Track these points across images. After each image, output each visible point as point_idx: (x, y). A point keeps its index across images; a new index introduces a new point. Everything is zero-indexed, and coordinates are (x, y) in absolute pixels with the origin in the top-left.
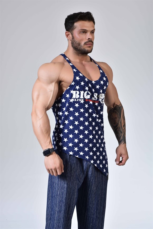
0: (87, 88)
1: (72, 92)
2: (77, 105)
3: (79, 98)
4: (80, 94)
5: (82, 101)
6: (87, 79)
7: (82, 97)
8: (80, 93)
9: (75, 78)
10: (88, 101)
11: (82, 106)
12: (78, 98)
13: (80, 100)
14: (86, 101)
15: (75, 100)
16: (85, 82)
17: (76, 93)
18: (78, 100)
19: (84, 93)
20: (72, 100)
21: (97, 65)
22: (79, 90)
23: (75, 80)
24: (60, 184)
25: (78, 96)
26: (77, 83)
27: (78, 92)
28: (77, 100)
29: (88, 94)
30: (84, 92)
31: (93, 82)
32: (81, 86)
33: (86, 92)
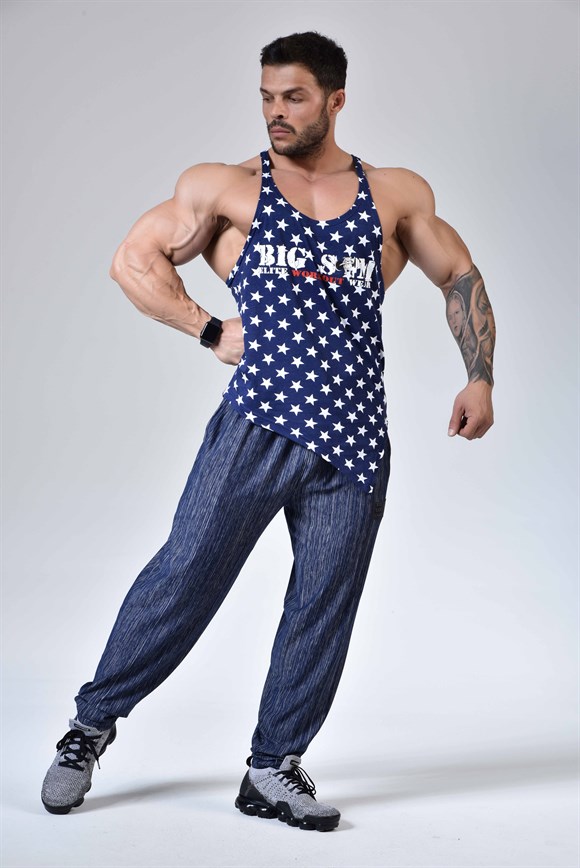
0: (296, 239)
1: (258, 248)
2: (270, 285)
3: (274, 265)
4: (275, 255)
5: (284, 275)
6: (300, 214)
7: (281, 262)
8: (276, 250)
9: (260, 208)
10: (301, 274)
11: (283, 287)
12: (272, 266)
13: (277, 272)
14: (295, 277)
15: (265, 272)
16: (290, 220)
17: (266, 251)
18: (271, 272)
19: (286, 253)
20: (257, 272)
22: (274, 243)
23: (259, 215)
24: (203, 493)
25: (271, 260)
26: (267, 222)
27: (271, 249)
28: (268, 270)
29: (298, 255)
30: (288, 249)
31: (323, 224)
32: (277, 231)
33: (294, 250)
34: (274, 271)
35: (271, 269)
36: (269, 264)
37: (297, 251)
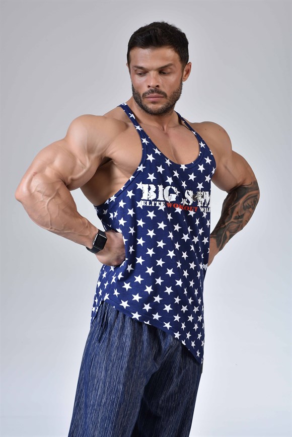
0: (170, 180)
1: (140, 186)
2: (151, 215)
3: (155, 200)
4: (157, 192)
5: (162, 207)
6: (170, 161)
7: (161, 198)
8: (157, 188)
9: (144, 157)
10: (172, 206)
11: (161, 216)
12: (153, 200)
13: (157, 205)
14: (168, 207)
15: (148, 205)
16: (165, 165)
17: (149, 189)
18: (153, 205)
19: (163, 190)
20: (140, 204)
21: (194, 133)
22: (156, 183)
23: (144, 161)
25: (154, 196)
26: (150, 167)
27: (153, 187)
29: (171, 191)
30: (164, 187)
31: (183, 167)
33: (168, 188)
34: (155, 204)
35: (153, 203)
36: (151, 199)
37: (171, 188)
